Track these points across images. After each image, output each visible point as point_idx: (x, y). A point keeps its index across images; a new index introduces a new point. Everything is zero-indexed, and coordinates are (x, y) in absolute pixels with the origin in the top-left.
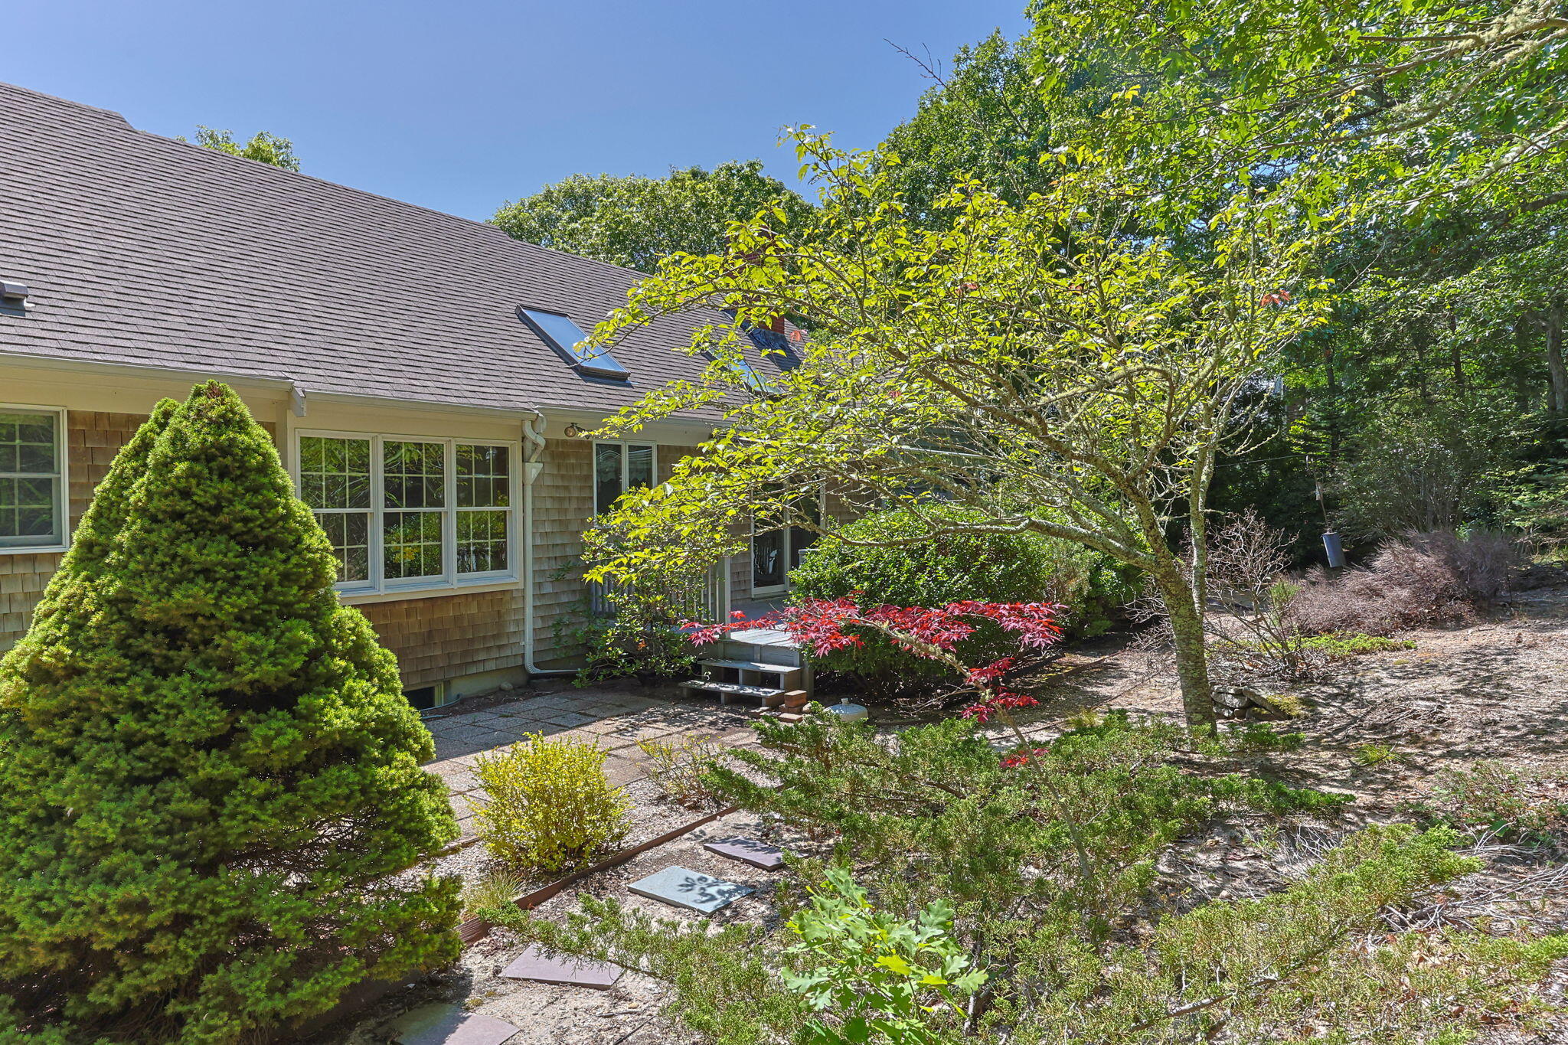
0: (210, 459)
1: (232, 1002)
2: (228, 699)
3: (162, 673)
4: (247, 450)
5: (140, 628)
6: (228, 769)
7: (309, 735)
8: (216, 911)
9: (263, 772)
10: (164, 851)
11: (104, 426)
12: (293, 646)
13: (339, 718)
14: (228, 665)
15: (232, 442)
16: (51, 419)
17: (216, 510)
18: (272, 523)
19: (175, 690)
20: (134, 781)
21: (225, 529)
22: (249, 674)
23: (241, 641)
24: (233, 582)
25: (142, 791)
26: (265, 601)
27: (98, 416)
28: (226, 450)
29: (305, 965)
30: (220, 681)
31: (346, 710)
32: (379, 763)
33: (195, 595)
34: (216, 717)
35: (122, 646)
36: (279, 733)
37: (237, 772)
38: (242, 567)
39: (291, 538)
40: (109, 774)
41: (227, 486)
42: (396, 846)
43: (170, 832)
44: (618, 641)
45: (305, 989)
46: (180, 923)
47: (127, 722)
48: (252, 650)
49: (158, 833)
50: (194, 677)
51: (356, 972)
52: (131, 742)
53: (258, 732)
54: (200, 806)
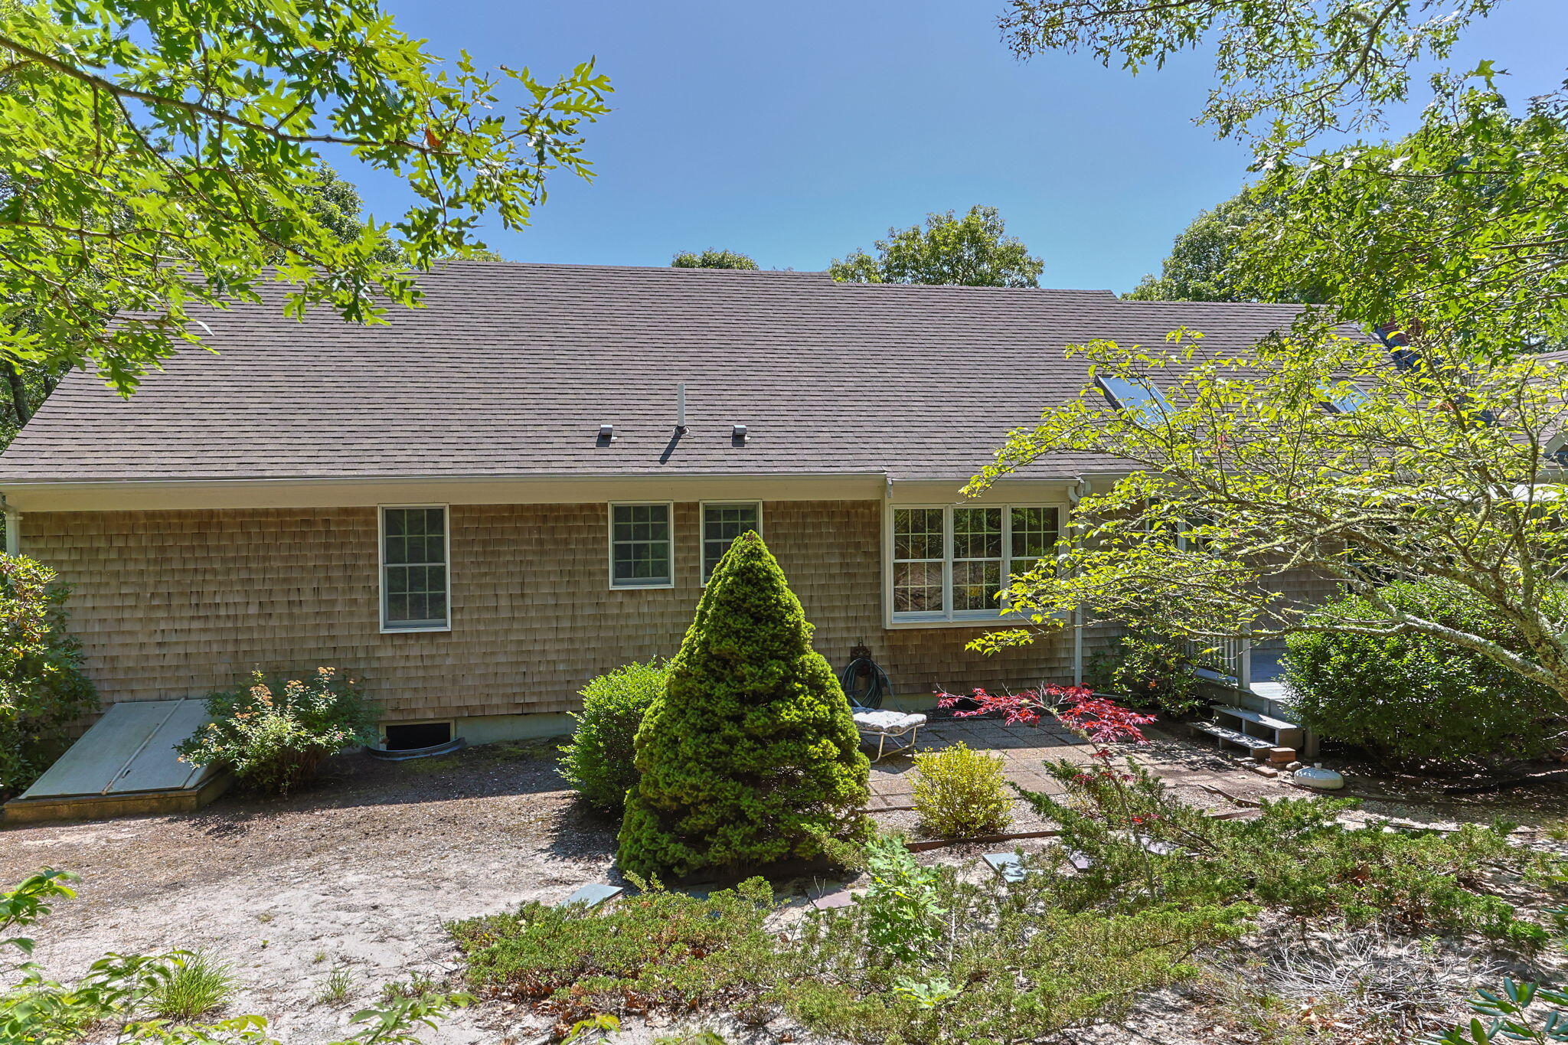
0: (744, 574)
1: (728, 844)
2: (741, 697)
3: (718, 680)
4: (760, 570)
5: (712, 657)
6: (735, 732)
7: (774, 722)
8: (726, 799)
9: (750, 737)
10: (709, 765)
11: (781, 509)
12: (772, 674)
13: (790, 715)
14: (741, 680)
15: (753, 566)
16: (756, 506)
17: (744, 601)
18: (770, 607)
19: (721, 689)
20: (703, 730)
21: (748, 610)
22: (749, 687)
23: (746, 669)
24: (748, 638)
25: (704, 736)
26: (763, 649)
27: (778, 503)
28: (751, 569)
29: (760, 835)
30: (737, 688)
31: (796, 711)
32: (811, 743)
33: (729, 645)
34: (733, 705)
35: (705, 665)
36: (759, 718)
37: (740, 734)
38: (753, 631)
39: (778, 616)
40: (694, 725)
41: (748, 589)
42: (814, 789)
43: (713, 757)
44: (1126, 679)
45: (758, 847)
46: (712, 801)
47: (702, 703)
48: (752, 675)
49: (708, 757)
50: (728, 685)
51: (783, 847)
52: (704, 711)
53: (750, 716)
54: (723, 748)
